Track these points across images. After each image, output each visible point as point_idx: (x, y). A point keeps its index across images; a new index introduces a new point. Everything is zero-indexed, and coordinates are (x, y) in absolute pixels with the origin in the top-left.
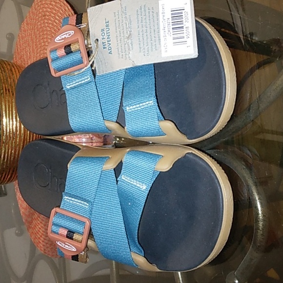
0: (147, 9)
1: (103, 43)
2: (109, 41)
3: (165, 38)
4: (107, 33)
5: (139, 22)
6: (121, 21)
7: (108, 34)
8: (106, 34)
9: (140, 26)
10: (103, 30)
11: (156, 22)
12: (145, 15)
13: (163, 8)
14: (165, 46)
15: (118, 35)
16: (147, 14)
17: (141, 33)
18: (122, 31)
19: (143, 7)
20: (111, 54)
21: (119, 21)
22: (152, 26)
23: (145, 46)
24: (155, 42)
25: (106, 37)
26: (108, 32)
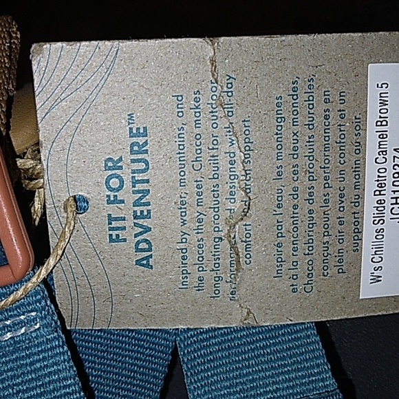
0: (318, 97)
1: (110, 219)
2: (142, 216)
3: (379, 226)
4: (135, 182)
5: (285, 152)
6: (206, 140)
7: (139, 187)
8: (128, 184)
9: (287, 172)
10: (113, 165)
11: (351, 159)
12: (310, 125)
13: (383, 103)
14: (377, 259)
15: (192, 200)
16: (319, 120)
17: (287, 202)
18: (208, 185)
19: (303, 87)
20: (149, 266)
21: (198, 137)
22: (334, 176)
23: (300, 253)
24: (341, 241)
25: (127, 195)
26: (139, 177)
